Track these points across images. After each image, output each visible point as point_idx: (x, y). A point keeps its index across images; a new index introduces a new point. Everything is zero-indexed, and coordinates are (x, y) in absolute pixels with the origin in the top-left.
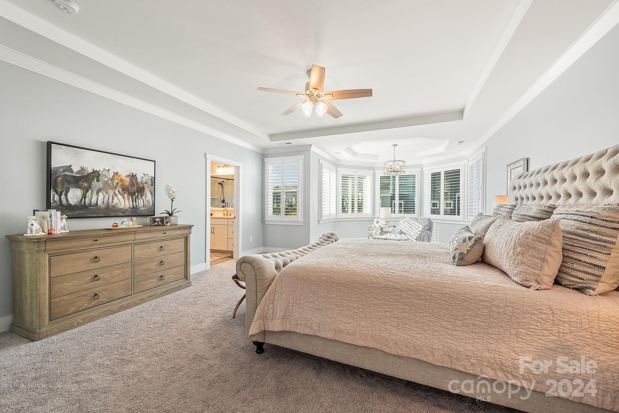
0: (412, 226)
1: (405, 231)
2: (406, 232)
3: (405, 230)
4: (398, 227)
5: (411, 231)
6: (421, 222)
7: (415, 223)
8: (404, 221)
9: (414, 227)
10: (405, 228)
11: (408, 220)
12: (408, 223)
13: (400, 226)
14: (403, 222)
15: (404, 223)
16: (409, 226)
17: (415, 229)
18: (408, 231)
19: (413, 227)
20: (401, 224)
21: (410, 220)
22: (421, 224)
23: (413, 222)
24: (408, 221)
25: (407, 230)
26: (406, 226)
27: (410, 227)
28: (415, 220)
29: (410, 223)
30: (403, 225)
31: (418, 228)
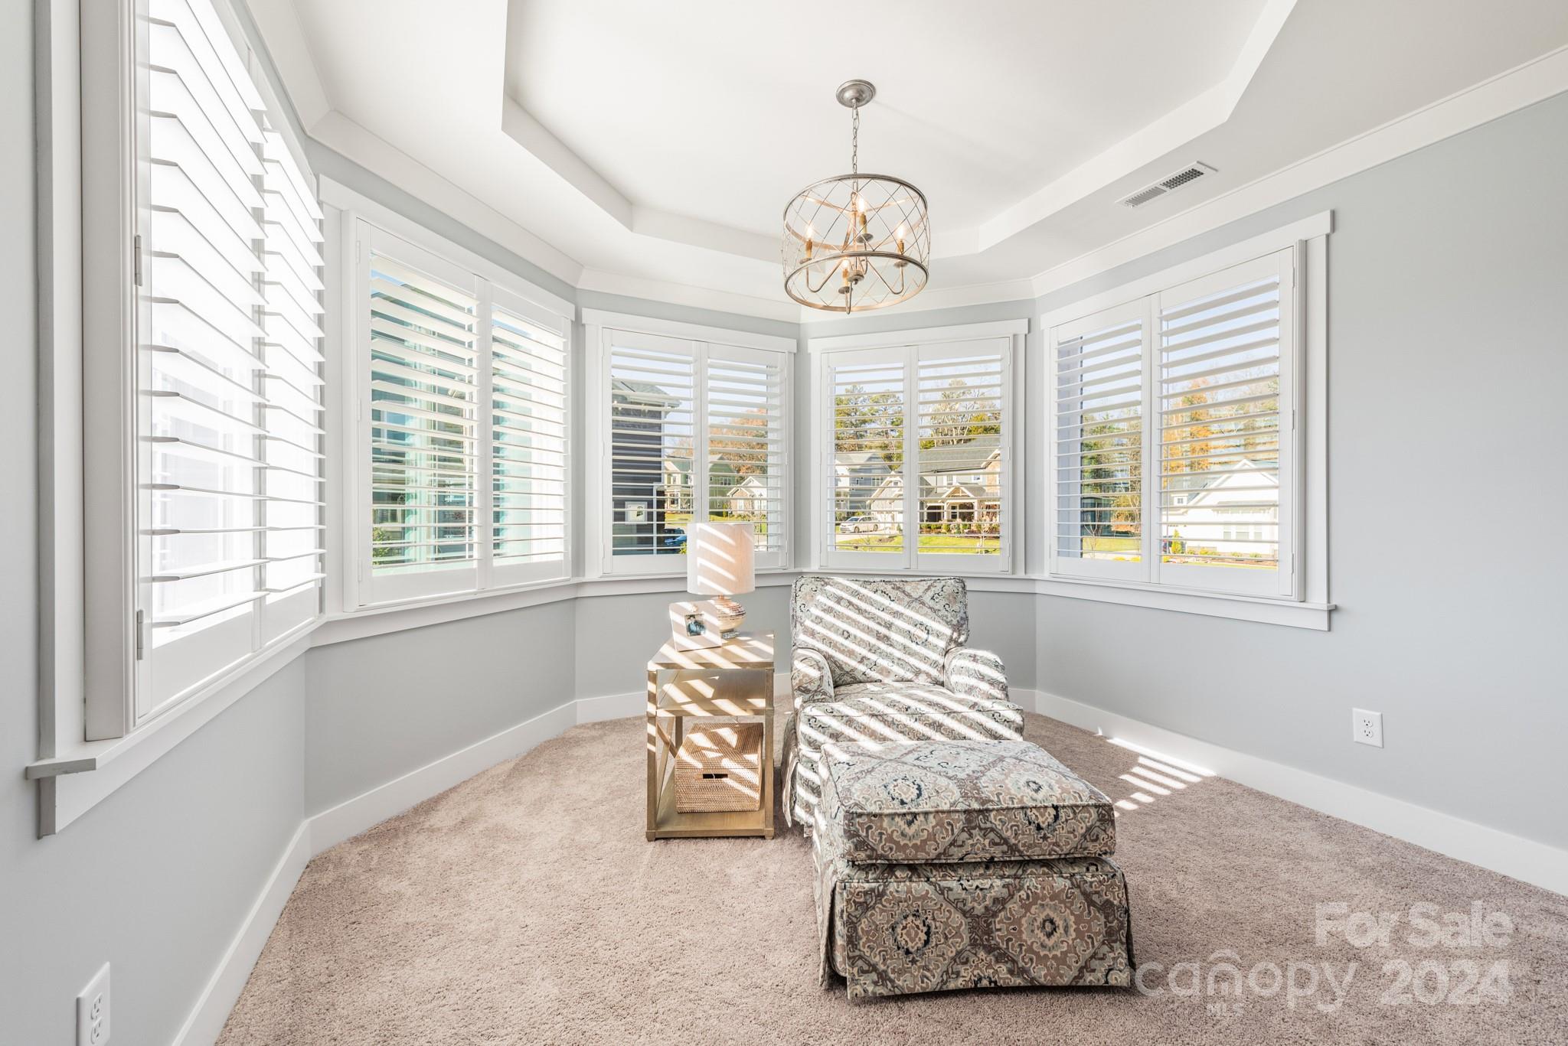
0: (889, 626)
1: (853, 663)
2: (862, 668)
3: (851, 653)
4: (802, 638)
5: (888, 656)
6: (931, 603)
7: (895, 606)
8: (831, 604)
9: (900, 631)
10: (849, 644)
11: (856, 594)
12: (859, 610)
13: (813, 634)
14: (828, 610)
15: (838, 615)
16: (868, 630)
17: (908, 643)
18: (873, 657)
19: (894, 636)
20: (819, 620)
21: (863, 591)
22: (935, 611)
23: (886, 602)
24: (855, 601)
25: (864, 652)
26: (853, 631)
27: (880, 637)
28: (893, 593)
29: (869, 608)
30: (831, 627)
31: (924, 635)
